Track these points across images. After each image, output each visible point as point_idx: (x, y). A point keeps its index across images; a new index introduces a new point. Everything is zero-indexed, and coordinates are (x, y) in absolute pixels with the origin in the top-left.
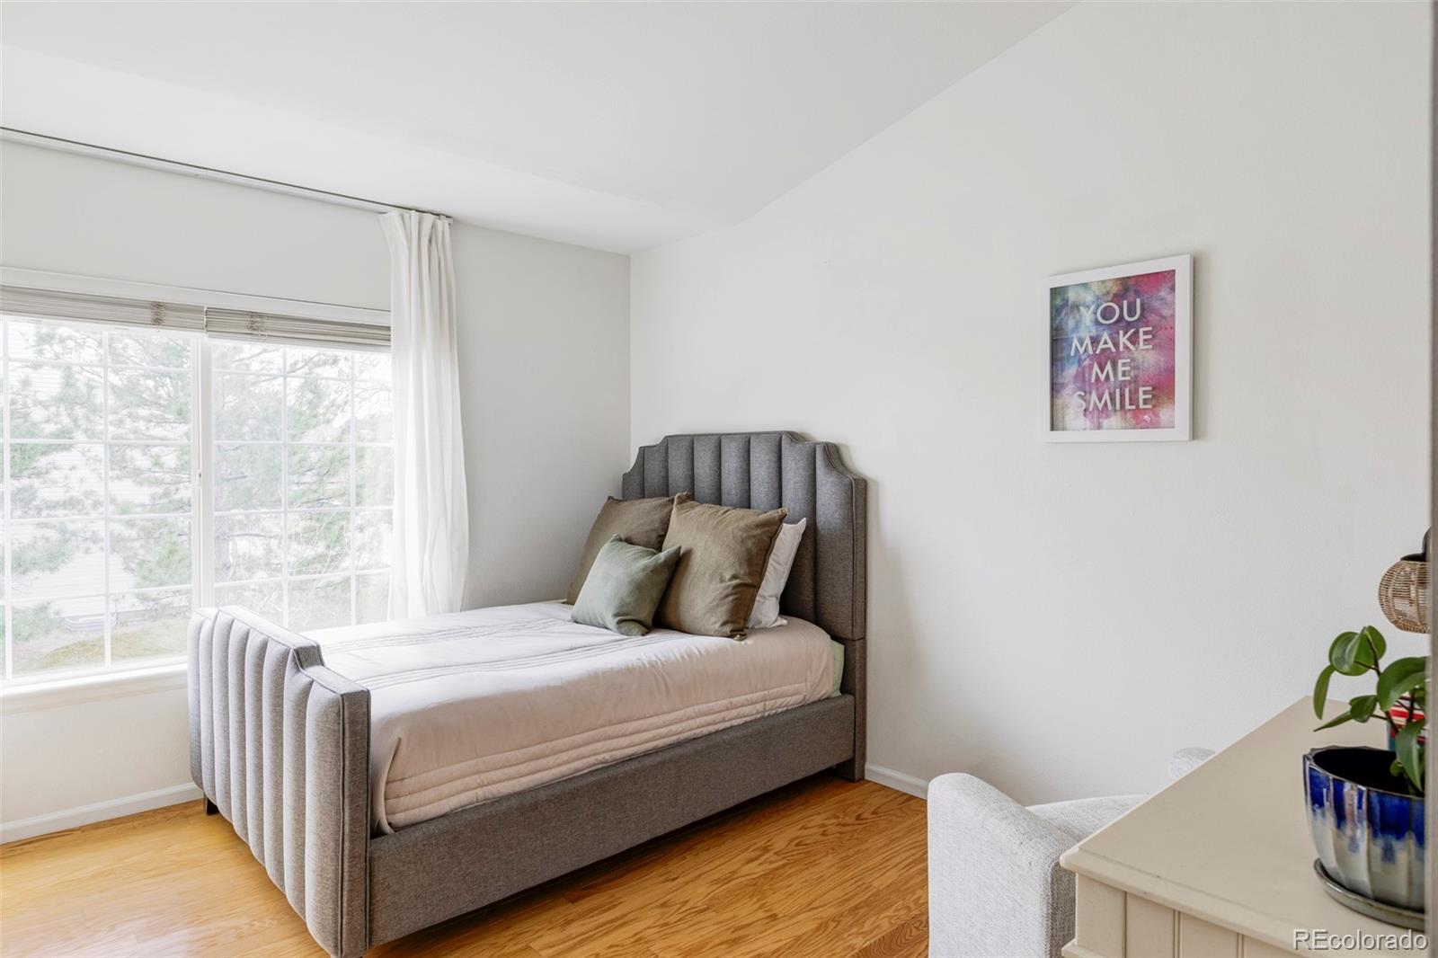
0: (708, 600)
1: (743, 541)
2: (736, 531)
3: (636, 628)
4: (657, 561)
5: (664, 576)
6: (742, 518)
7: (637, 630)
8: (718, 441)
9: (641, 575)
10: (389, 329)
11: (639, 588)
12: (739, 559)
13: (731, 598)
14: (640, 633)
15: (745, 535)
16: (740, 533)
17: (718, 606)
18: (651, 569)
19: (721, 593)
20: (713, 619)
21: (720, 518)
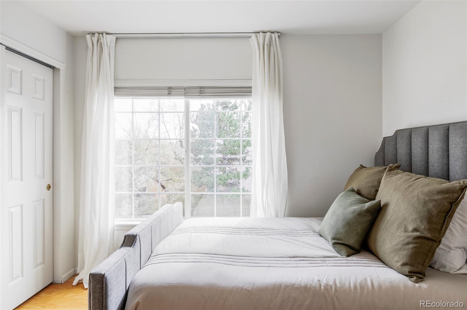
0: (394, 243)
1: (425, 203)
2: (421, 194)
3: (344, 250)
4: (363, 207)
5: (369, 218)
6: (428, 184)
7: (345, 251)
8: (426, 131)
9: (351, 216)
10: (251, 87)
11: (349, 224)
12: (420, 217)
13: (411, 246)
14: (346, 254)
15: (427, 199)
16: (423, 197)
17: (400, 249)
18: (357, 213)
19: (403, 240)
20: (396, 258)
21: (410, 184)
